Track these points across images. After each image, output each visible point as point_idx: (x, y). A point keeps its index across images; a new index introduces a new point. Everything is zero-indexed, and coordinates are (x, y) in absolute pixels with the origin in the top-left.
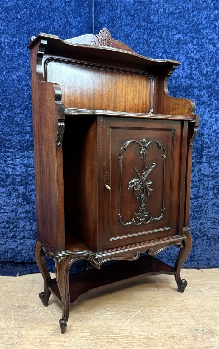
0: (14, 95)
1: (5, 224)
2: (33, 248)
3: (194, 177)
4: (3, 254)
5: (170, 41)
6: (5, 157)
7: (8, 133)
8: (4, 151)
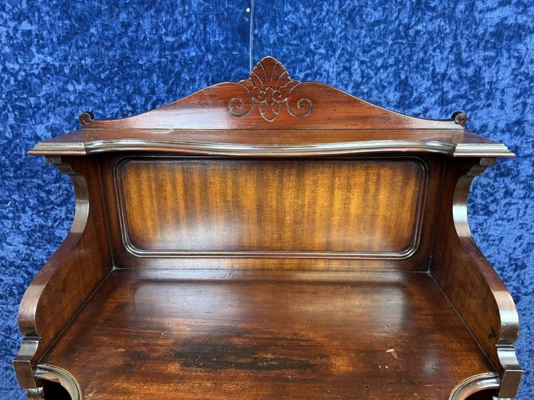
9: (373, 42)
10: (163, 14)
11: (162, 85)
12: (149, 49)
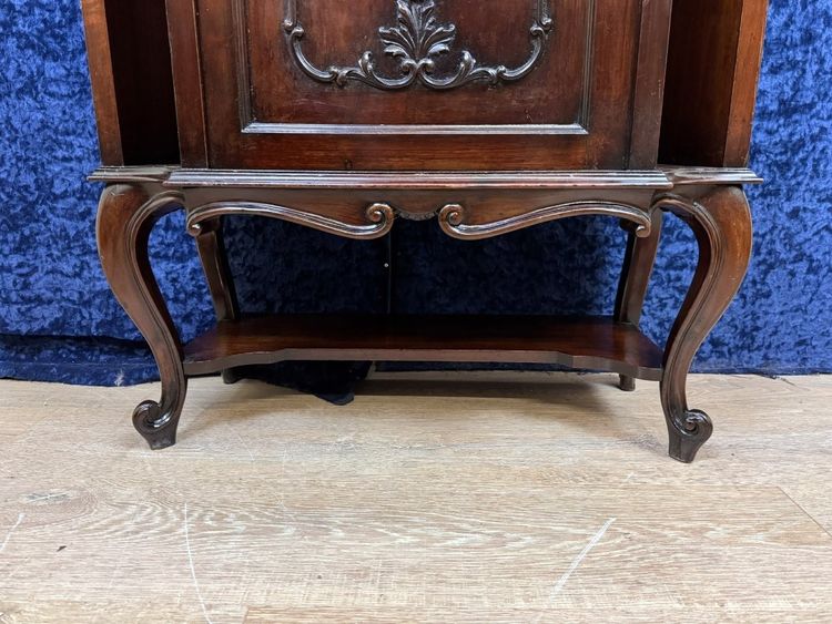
1: (72, 200)
2: (177, 292)
3: (787, 25)
4: (75, 311)
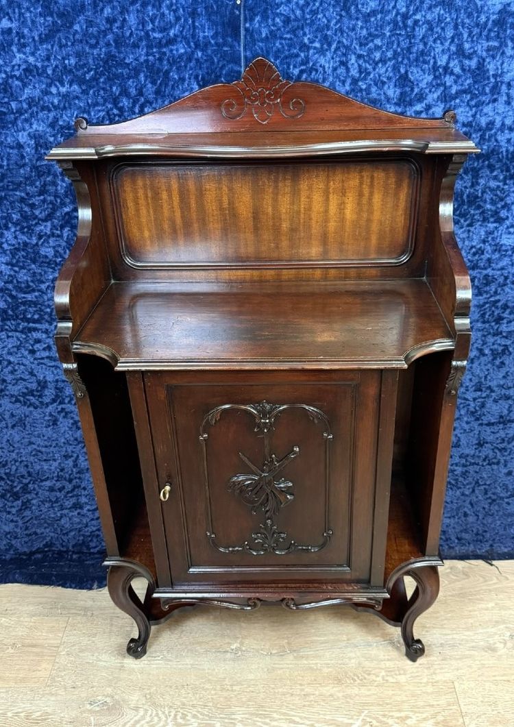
0: (28, 188)
1: (52, 482)
4: (58, 538)
5: (476, 15)
6: (30, 344)
7: (28, 286)
8: (24, 328)
9: (370, 34)
10: (150, 8)
11: (150, 85)
12: (136, 46)
